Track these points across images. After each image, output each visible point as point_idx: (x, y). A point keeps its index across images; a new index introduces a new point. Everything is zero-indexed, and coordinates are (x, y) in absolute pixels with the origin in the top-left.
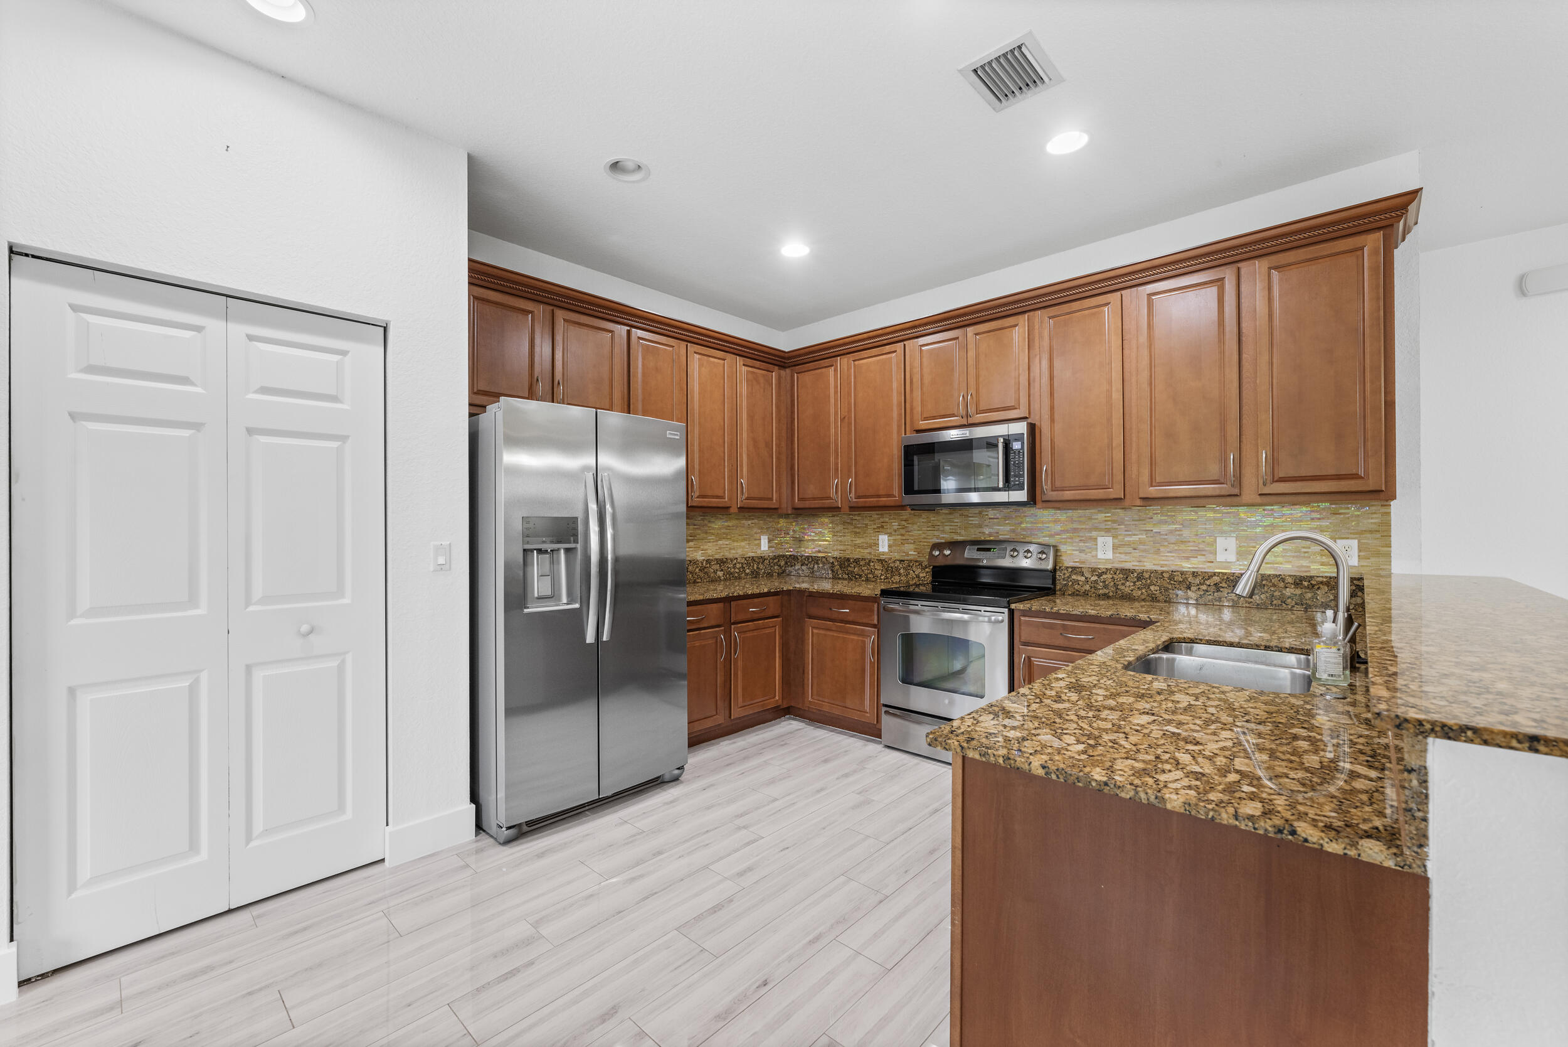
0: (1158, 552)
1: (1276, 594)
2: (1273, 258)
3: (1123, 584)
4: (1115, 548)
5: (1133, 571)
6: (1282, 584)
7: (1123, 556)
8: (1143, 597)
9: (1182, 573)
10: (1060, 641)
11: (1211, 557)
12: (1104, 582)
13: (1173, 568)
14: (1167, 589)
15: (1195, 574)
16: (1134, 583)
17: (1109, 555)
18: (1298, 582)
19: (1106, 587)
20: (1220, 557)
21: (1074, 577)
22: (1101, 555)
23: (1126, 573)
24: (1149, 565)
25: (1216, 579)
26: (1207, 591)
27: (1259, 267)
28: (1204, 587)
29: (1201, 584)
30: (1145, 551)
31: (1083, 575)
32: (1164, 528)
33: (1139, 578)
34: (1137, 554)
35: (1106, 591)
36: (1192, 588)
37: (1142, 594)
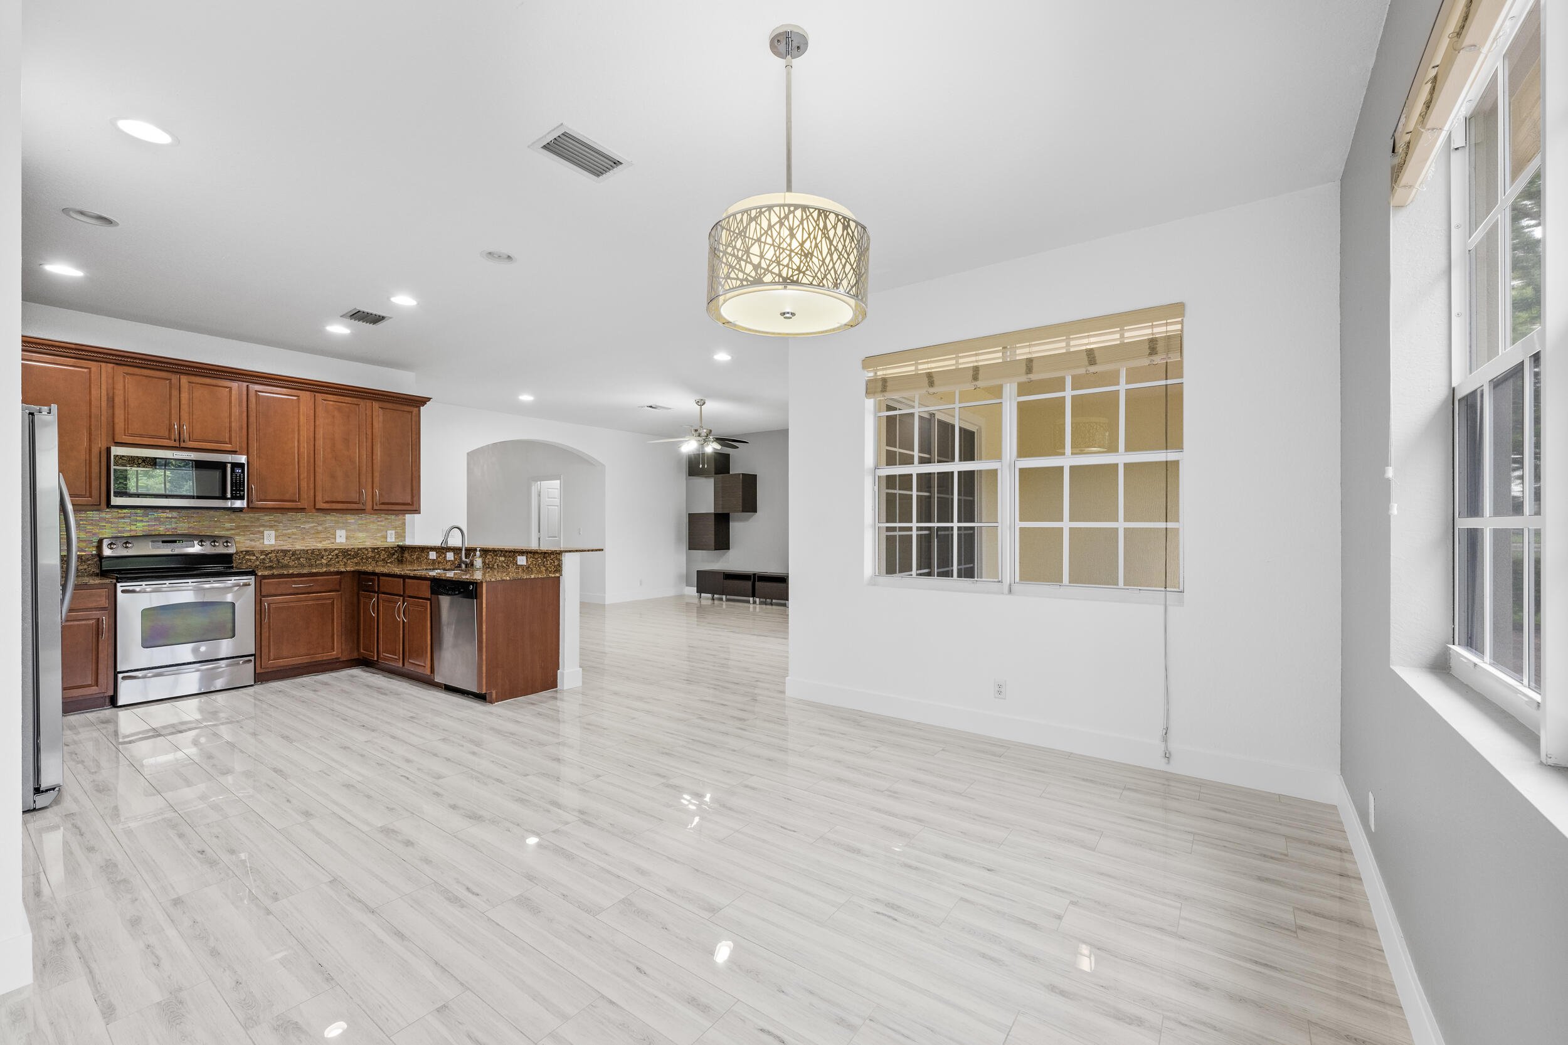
0: (303, 539)
1: (364, 557)
2: (381, 403)
3: (283, 559)
4: (277, 537)
5: (289, 551)
6: (366, 552)
7: (282, 542)
8: (296, 565)
9: (319, 550)
10: (291, 591)
11: (333, 541)
12: (270, 559)
13: (313, 548)
14: (310, 559)
15: (325, 550)
16: (290, 558)
17: (273, 542)
18: (373, 549)
19: (271, 561)
20: (338, 540)
21: (247, 557)
22: (266, 542)
23: (285, 552)
24: (299, 546)
25: (337, 552)
26: (332, 558)
27: (376, 405)
28: (330, 557)
29: (329, 555)
30: (296, 539)
31: (254, 555)
32: (307, 526)
33: (293, 555)
34: (290, 540)
35: (271, 564)
36: (324, 558)
37: (295, 563)
